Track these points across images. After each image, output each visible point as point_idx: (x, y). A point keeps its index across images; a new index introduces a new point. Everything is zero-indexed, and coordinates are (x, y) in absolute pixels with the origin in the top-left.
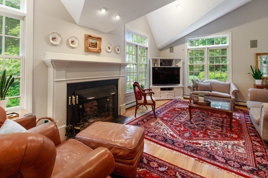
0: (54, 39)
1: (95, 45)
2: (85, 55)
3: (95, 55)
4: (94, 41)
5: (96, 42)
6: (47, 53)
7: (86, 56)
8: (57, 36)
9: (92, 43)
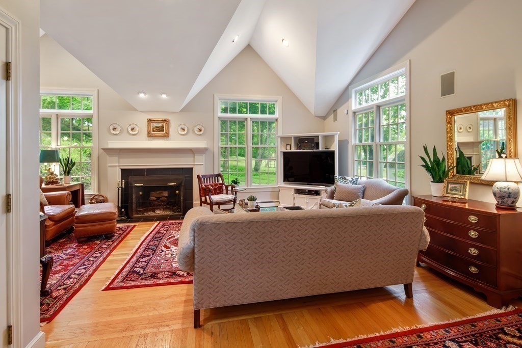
0: (114, 129)
1: (161, 129)
2: (149, 140)
3: (161, 140)
4: (159, 125)
5: (163, 125)
6: (109, 142)
7: (150, 142)
8: (117, 126)
9: (156, 127)
